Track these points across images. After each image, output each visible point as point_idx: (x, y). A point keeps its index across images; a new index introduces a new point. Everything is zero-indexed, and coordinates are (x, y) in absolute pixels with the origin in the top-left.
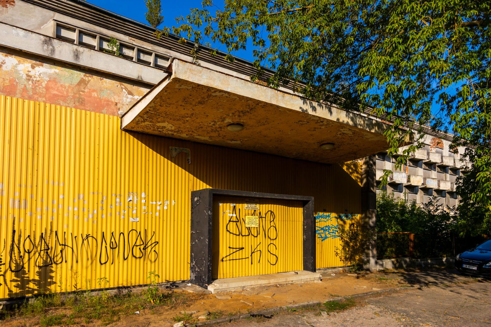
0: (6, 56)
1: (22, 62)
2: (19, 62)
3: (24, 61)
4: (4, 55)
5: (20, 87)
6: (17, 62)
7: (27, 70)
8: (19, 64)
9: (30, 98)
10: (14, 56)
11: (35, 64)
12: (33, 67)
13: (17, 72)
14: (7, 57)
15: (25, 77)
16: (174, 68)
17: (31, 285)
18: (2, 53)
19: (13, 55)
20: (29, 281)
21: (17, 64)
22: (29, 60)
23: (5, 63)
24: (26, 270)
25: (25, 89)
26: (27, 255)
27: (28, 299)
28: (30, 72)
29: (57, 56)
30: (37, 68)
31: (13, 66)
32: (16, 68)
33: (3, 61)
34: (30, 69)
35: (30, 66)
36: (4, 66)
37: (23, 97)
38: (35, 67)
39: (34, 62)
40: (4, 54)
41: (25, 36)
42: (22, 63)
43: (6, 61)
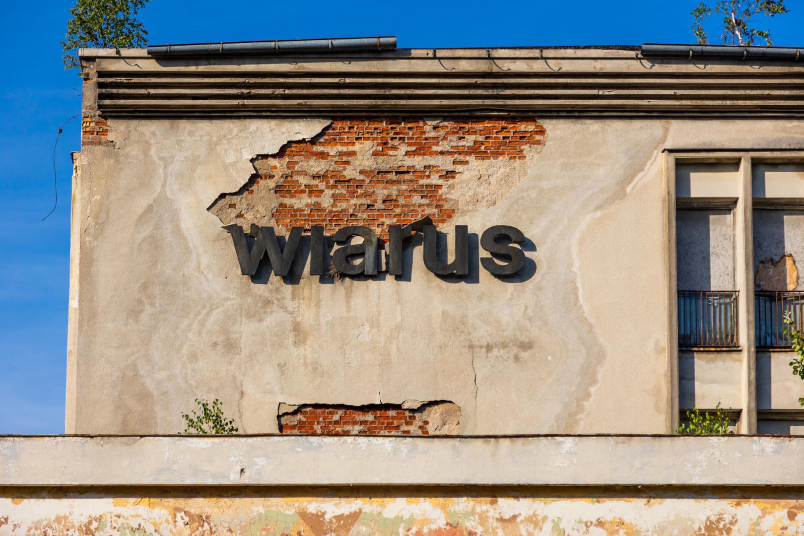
0: (738, 504)
1: (769, 510)
3: (773, 507)
4: (734, 504)
6: (760, 513)
7: (781, 526)
8: (764, 516)
10: (752, 500)
11: (795, 507)
12: (792, 516)
14: (739, 507)
18: (730, 501)
19: (750, 498)
21: (759, 518)
22: (783, 502)
23: (736, 521)
28: (786, 528)
30: (800, 517)
31: (752, 524)
32: (757, 528)
33: (733, 518)
34: (786, 522)
35: (786, 516)
36: (735, 528)
38: (796, 515)
39: (793, 502)
40: (735, 501)
41: (776, 452)
42: (770, 513)
43: (738, 517)
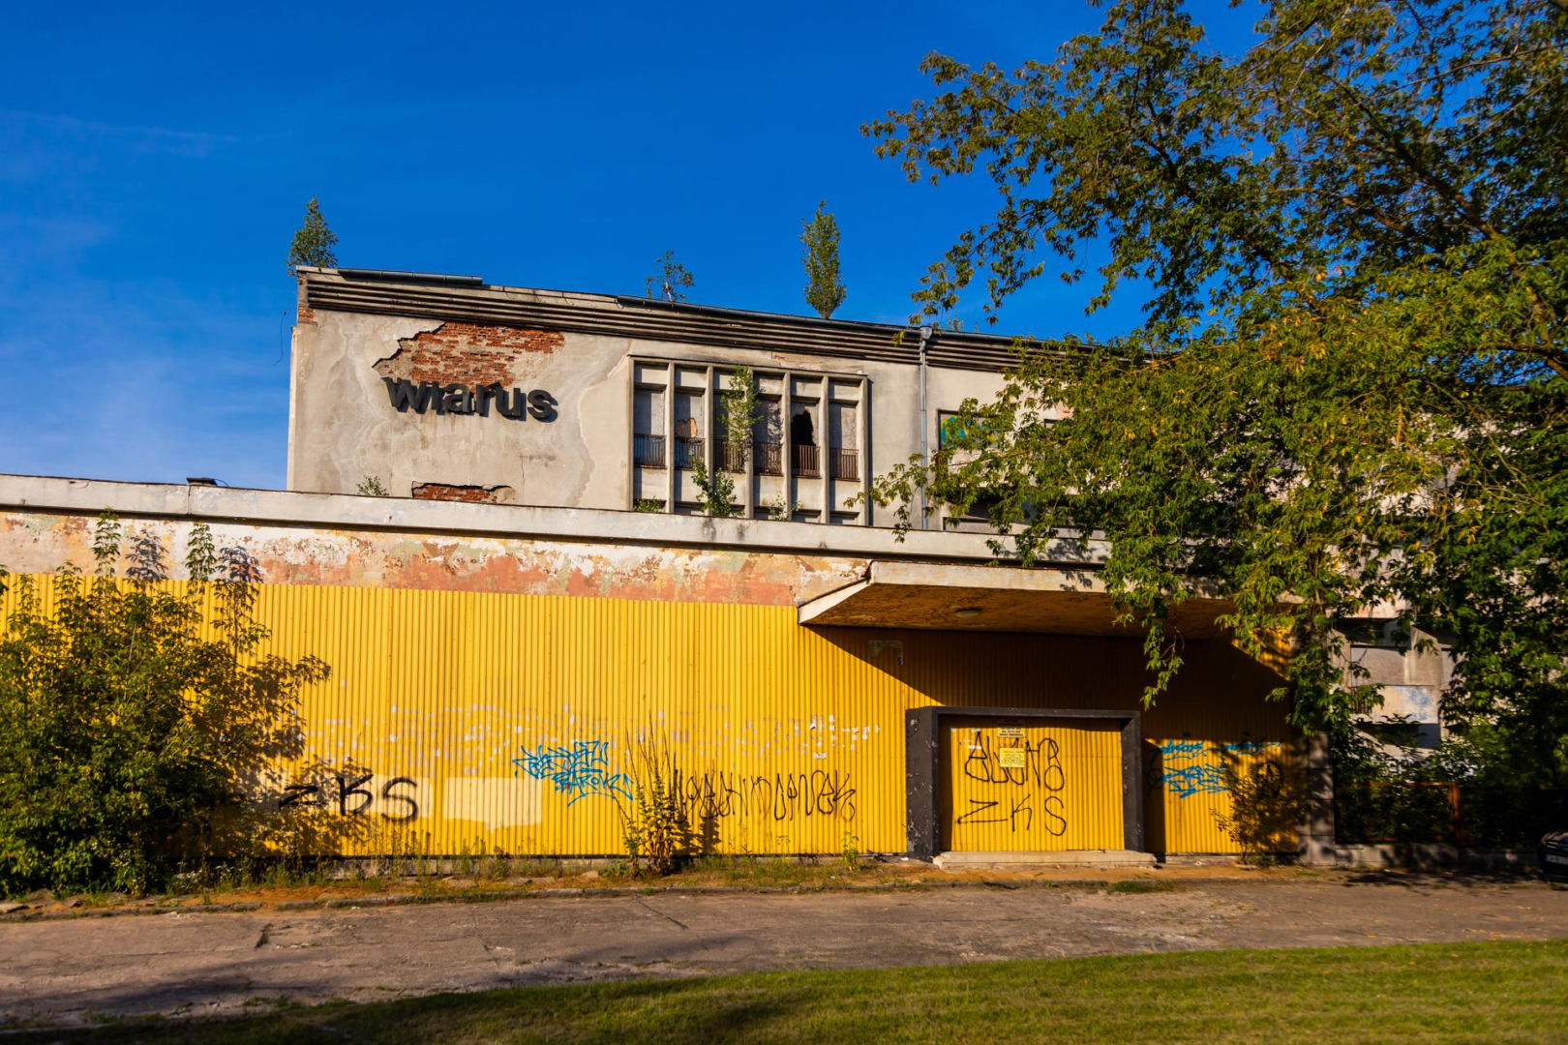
1: (679, 555)
2: (677, 556)
3: (681, 553)
5: (678, 587)
6: (675, 556)
7: (685, 564)
8: (676, 558)
9: (689, 600)
10: (671, 549)
11: (692, 554)
12: (691, 558)
13: (674, 568)
14: (664, 552)
15: (683, 573)
16: (873, 572)
17: (696, 842)
18: (659, 549)
19: (669, 548)
20: (693, 836)
21: (674, 558)
22: (686, 551)
23: (662, 560)
24: (690, 821)
25: (683, 589)
26: (690, 802)
27: (692, 858)
28: (688, 565)
29: (718, 540)
30: (695, 559)
31: (671, 562)
32: (673, 564)
33: (660, 558)
34: (688, 561)
35: (688, 558)
36: (661, 563)
37: (681, 600)
38: (693, 558)
39: (691, 551)
40: (661, 549)
41: (684, 524)
43: (663, 558)
